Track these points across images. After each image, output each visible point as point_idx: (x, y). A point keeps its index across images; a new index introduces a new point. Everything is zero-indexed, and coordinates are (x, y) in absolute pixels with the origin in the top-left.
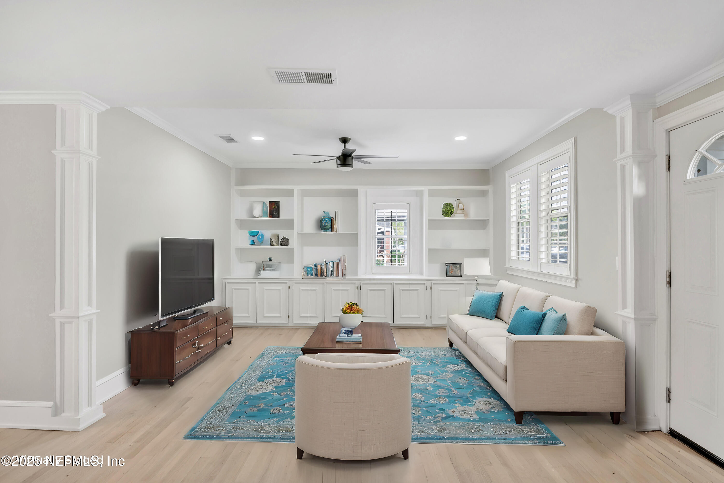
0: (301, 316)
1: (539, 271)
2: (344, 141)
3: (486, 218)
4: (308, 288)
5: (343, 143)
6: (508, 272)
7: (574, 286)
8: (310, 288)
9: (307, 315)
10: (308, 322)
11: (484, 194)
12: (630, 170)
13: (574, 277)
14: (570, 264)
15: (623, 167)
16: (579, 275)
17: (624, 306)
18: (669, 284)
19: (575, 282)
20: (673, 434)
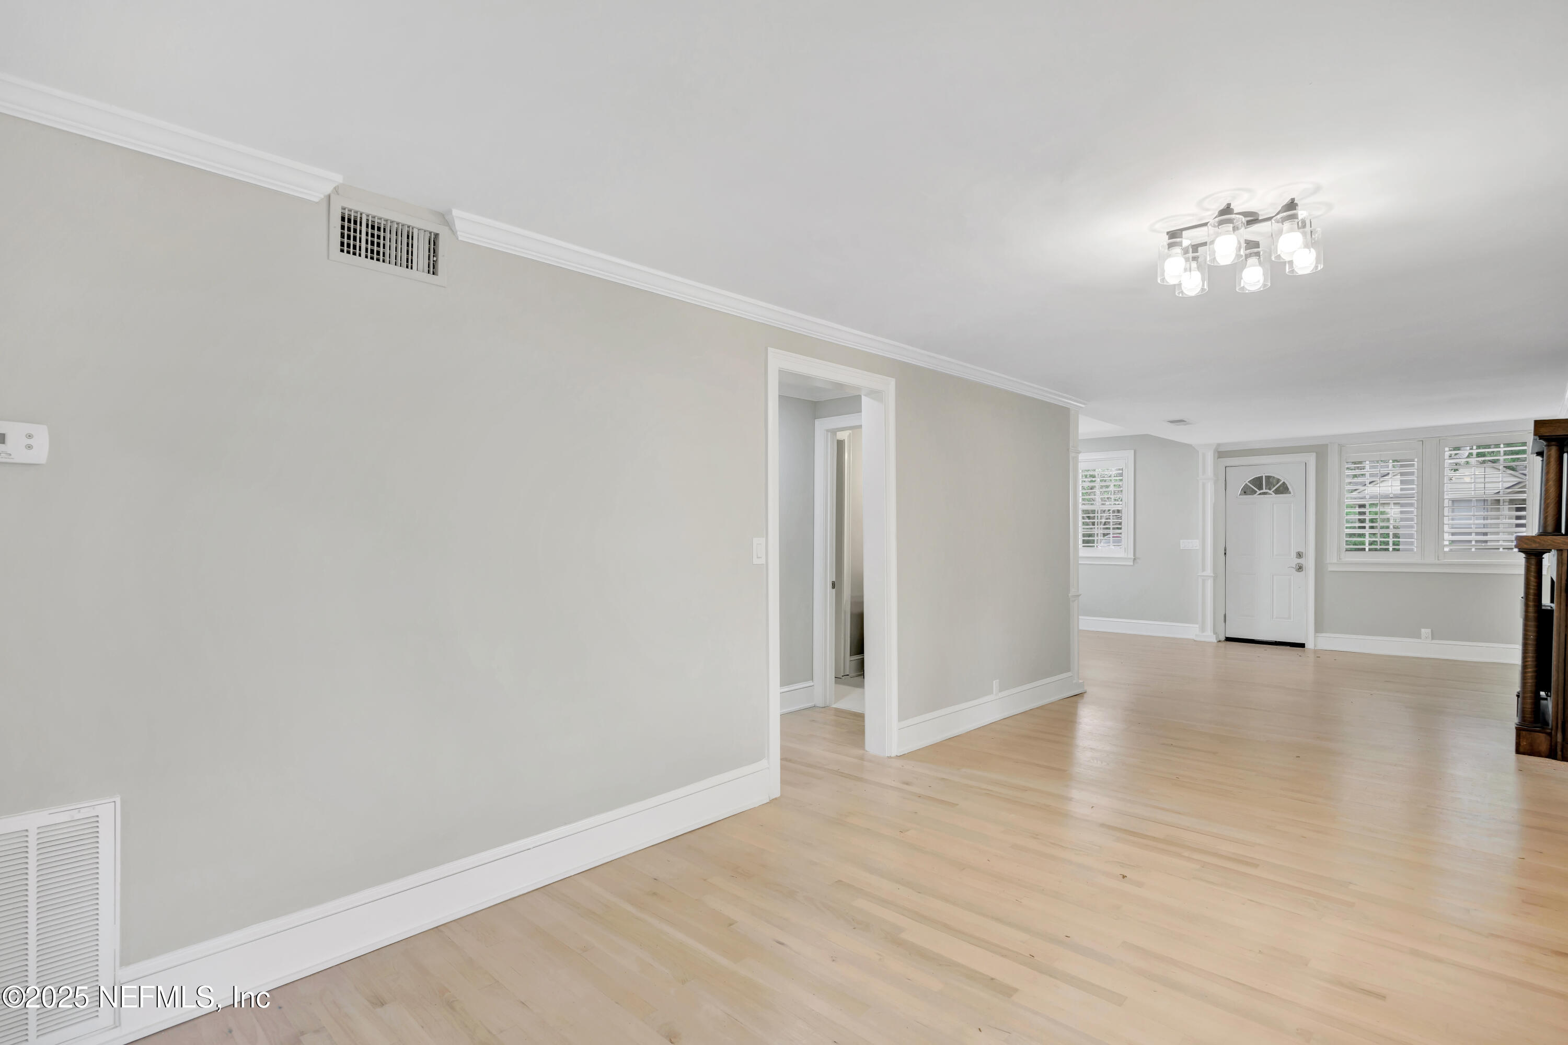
7: (1131, 564)
12: (1210, 487)
13: (1132, 557)
14: (1126, 547)
15: (1204, 485)
16: (1137, 555)
17: (1203, 570)
18: (1225, 554)
19: (1132, 561)
20: (1228, 639)
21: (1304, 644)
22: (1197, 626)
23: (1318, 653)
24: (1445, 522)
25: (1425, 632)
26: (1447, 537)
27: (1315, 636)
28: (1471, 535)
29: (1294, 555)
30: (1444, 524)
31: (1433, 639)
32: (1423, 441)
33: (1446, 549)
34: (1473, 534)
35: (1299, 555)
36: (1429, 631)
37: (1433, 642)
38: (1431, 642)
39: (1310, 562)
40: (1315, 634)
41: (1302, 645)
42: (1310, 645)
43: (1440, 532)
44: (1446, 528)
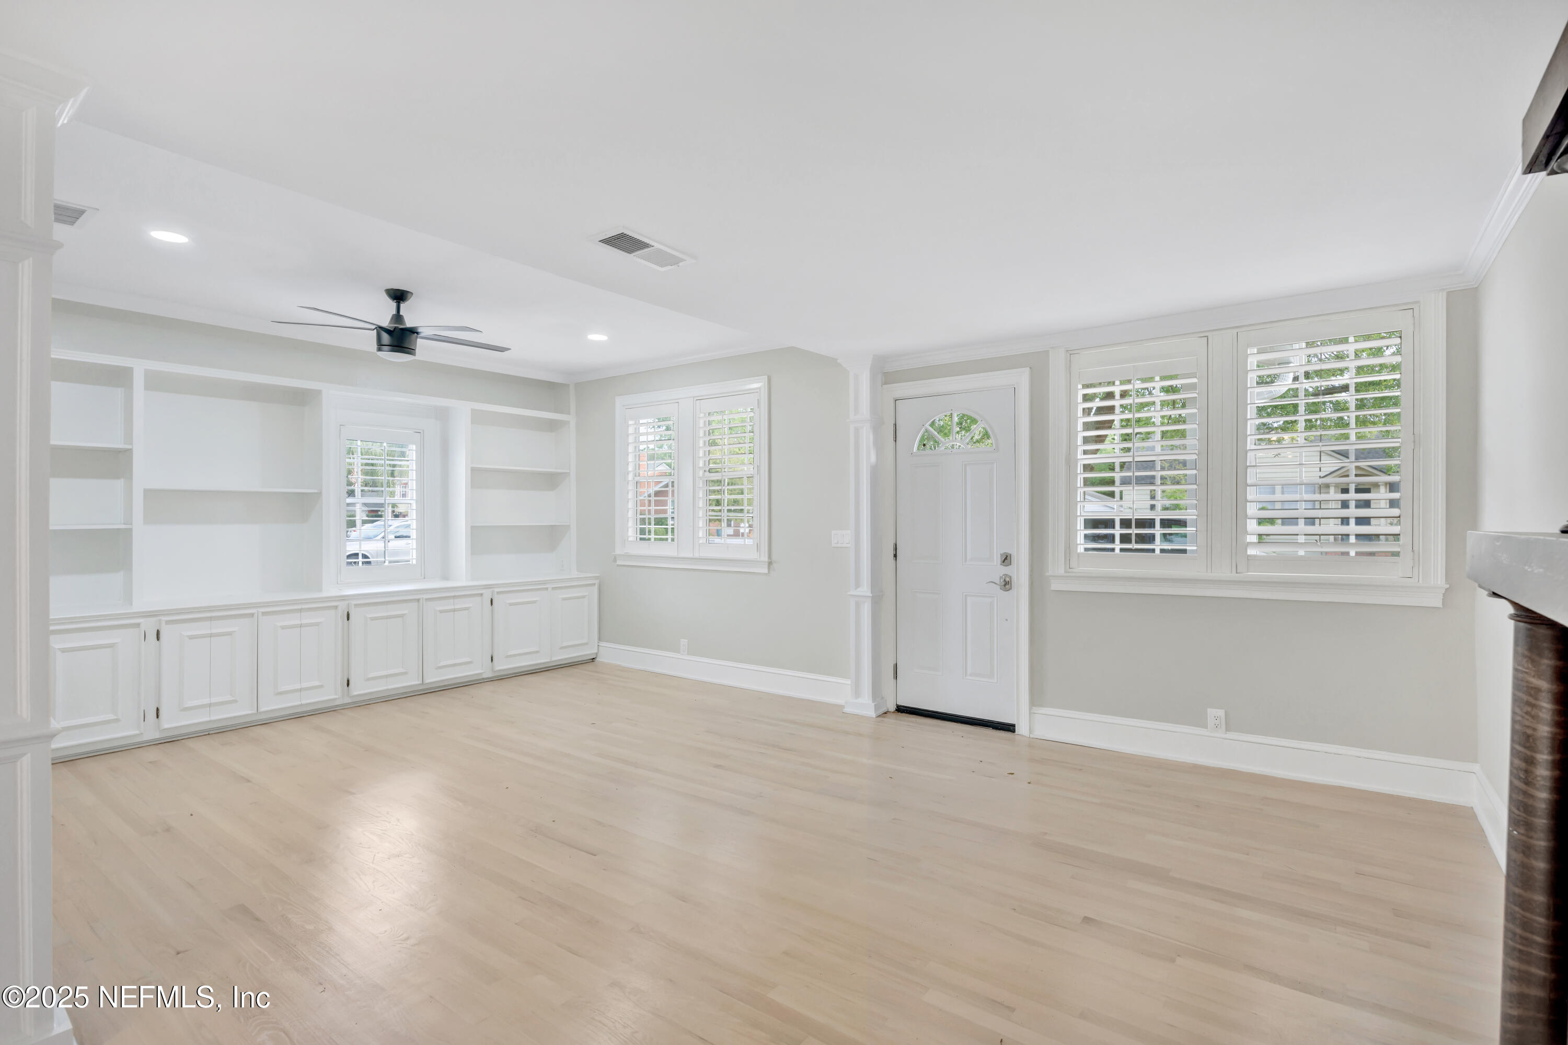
0: (186, 708)
1: (697, 555)
2: (399, 296)
3: (559, 471)
4: (209, 632)
5: (395, 301)
6: (619, 562)
7: (766, 571)
8: (214, 631)
9: (206, 701)
10: (207, 719)
11: (552, 426)
12: (867, 436)
13: (766, 559)
14: (758, 542)
15: (857, 430)
16: (774, 557)
17: (858, 585)
18: (895, 556)
19: (767, 566)
20: (901, 710)
21: (1014, 726)
22: (849, 682)
23: (1034, 743)
24: (1249, 497)
25: (1215, 714)
26: (1252, 525)
27: (1030, 713)
28: (1297, 524)
29: (997, 560)
30: (1247, 501)
31: (1228, 729)
32: (1207, 336)
33: (1251, 551)
34: (1302, 522)
35: (1006, 559)
36: (1221, 713)
37: (1230, 735)
38: (1224, 736)
39: (1021, 572)
40: (1030, 709)
41: (1009, 728)
42: (1022, 729)
43: (1239, 516)
44: (1252, 510)
